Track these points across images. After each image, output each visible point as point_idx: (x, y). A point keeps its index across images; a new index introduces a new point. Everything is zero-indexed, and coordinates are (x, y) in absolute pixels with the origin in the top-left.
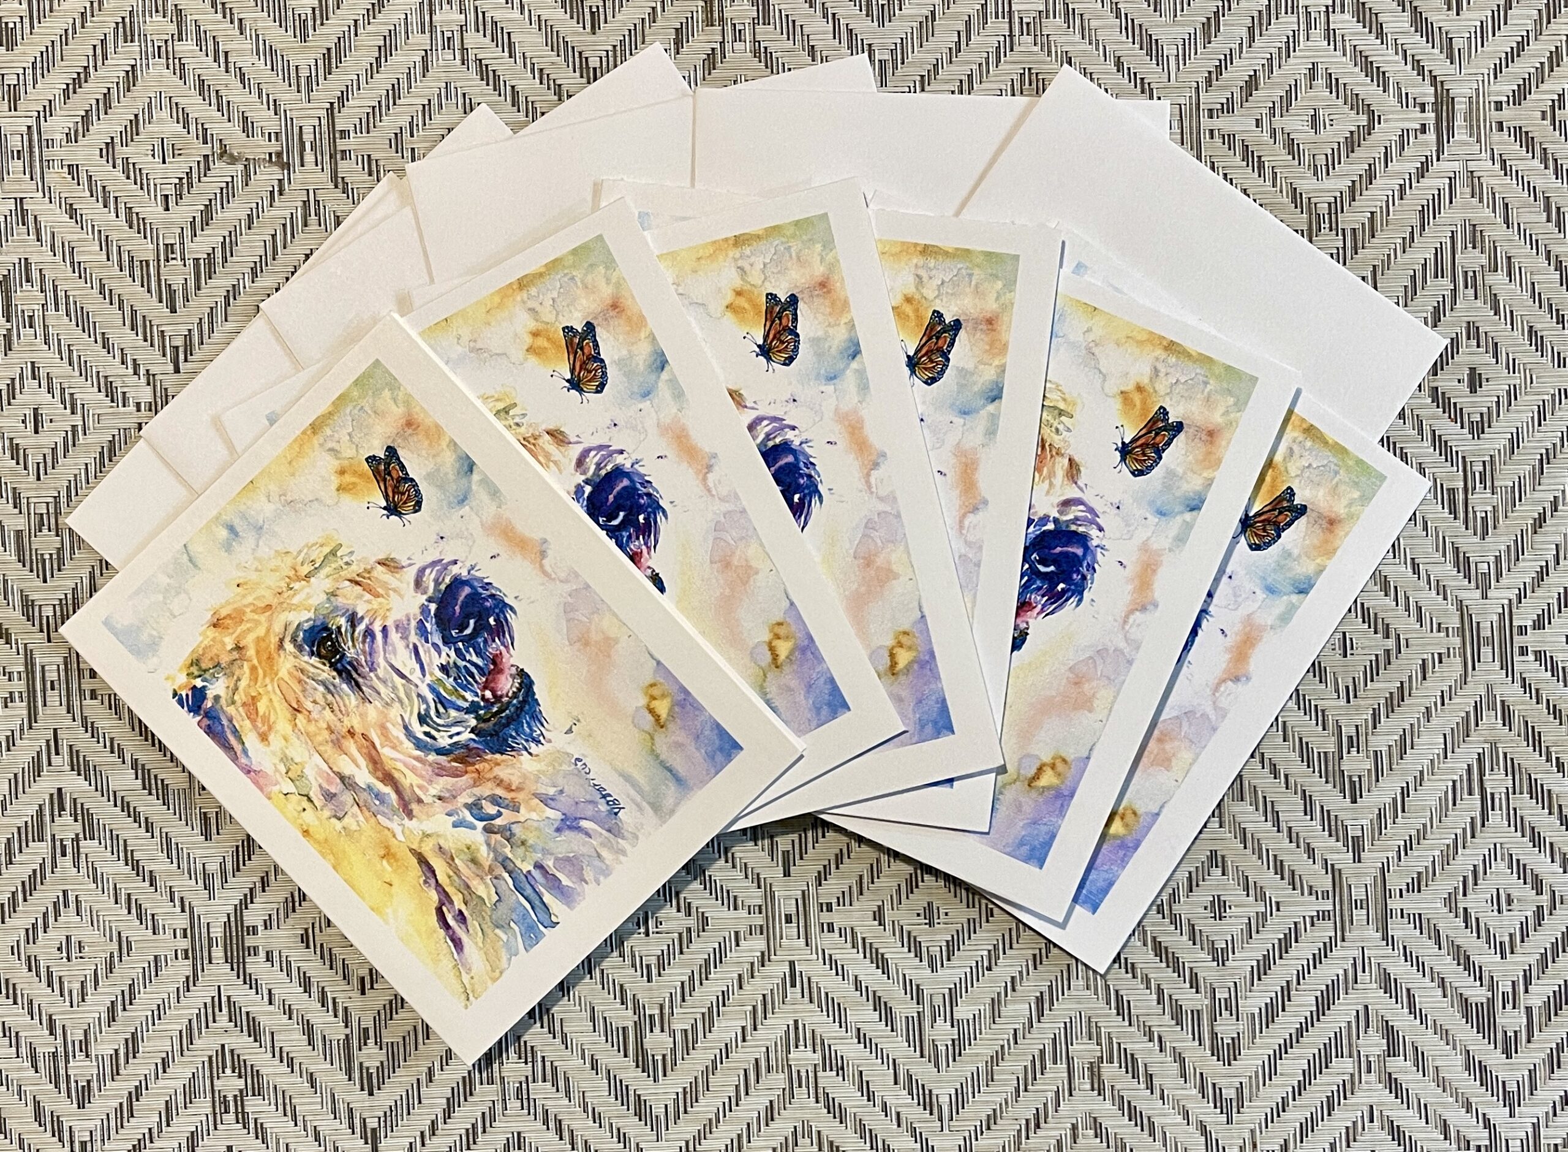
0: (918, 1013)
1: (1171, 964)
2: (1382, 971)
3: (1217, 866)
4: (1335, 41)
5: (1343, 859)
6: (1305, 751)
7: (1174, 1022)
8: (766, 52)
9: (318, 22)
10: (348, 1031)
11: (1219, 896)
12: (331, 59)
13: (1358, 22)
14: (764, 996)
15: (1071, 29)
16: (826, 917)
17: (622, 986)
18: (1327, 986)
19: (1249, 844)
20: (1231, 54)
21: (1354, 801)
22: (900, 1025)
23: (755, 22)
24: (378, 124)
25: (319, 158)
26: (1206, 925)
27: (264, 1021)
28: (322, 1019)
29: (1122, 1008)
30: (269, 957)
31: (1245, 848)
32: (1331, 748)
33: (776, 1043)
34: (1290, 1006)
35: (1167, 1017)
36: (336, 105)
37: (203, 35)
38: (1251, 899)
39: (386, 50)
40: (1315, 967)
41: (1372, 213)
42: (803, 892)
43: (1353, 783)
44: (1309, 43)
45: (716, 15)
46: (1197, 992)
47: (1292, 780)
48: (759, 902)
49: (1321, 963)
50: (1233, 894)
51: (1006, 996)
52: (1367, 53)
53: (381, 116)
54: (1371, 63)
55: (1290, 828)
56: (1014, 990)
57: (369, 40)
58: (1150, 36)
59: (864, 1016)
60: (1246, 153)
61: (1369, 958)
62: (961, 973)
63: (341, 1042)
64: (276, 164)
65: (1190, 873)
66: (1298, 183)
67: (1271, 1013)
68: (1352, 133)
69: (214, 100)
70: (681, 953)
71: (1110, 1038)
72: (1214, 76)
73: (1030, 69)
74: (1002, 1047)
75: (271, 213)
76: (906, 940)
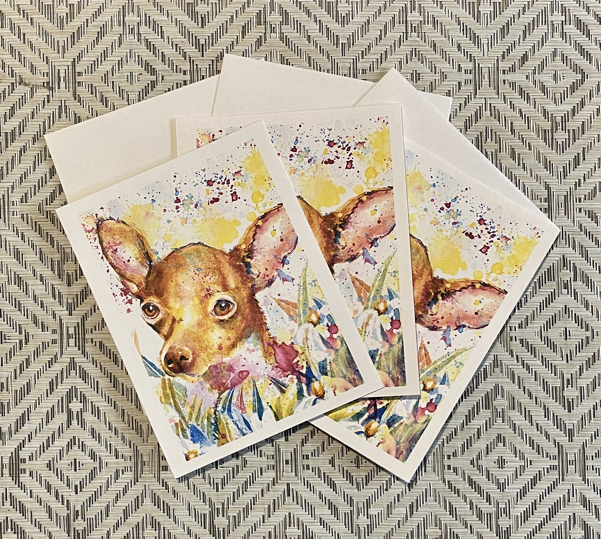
0: (351, 511)
1: (477, 490)
2: (582, 496)
3: (501, 442)
4: (566, 38)
5: (563, 439)
6: (545, 385)
7: (478, 519)
8: (286, 38)
9: (69, 20)
10: (69, 512)
11: (501, 457)
12: (75, 38)
13: (578, 29)
14: (274, 500)
15: (436, 30)
16: (306, 462)
17: (204, 493)
18: (555, 503)
19: (517, 432)
20: (514, 44)
21: (570, 411)
22: (342, 516)
23: (281, 24)
24: (96, 69)
25: (67, 85)
26: (495, 471)
27: (28, 506)
28: (56, 506)
29: (452, 511)
30: (31, 474)
31: (515, 433)
32: (559, 385)
33: (279, 524)
34: (536, 512)
35: (475, 516)
36: (76, 60)
37: (13, 25)
38: (518, 458)
39: (101, 33)
40: (549, 494)
41: (583, 122)
42: (295, 449)
43: (569, 402)
44: (553, 39)
45: (262, 20)
46: (490, 504)
47: (538, 400)
48: (273, 453)
49: (552, 491)
50: (509, 456)
51: (395, 504)
52: (582, 45)
53: (98, 65)
54: (584, 49)
55: (537, 424)
56: (399, 501)
57: (93, 29)
58: (475, 34)
59: (324, 512)
60: (521, 92)
61: (576, 490)
62: (372, 491)
63: (65, 517)
64: (47, 87)
65: (487, 445)
66: (546, 107)
67: (526, 516)
68: (573, 83)
69: (17, 57)
70: (233, 477)
71: (446, 526)
72: (506, 54)
73: (415, 49)
74: (392, 529)
75: (44, 111)
76: (345, 474)
